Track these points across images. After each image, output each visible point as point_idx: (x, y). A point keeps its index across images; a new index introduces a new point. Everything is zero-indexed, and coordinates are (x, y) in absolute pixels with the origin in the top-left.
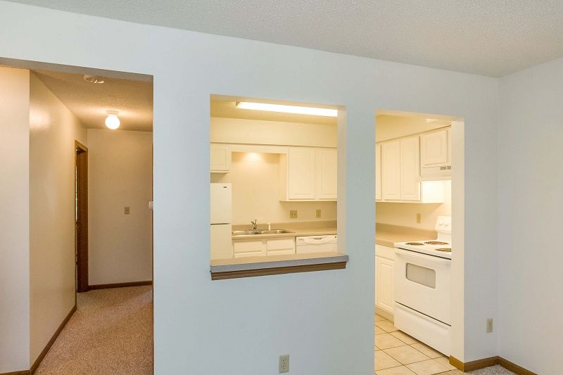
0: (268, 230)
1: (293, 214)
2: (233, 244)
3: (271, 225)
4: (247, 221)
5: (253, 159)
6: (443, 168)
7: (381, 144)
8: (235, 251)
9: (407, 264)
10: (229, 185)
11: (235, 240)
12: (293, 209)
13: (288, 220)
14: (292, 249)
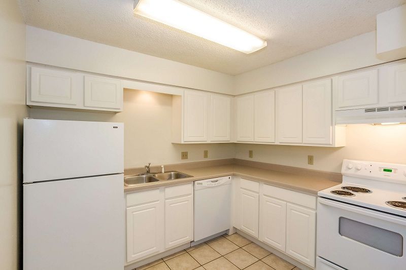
0: (161, 172)
1: (185, 156)
2: (125, 197)
3: (164, 167)
4: (141, 164)
5: (146, 100)
6: (367, 110)
7: (276, 89)
8: (128, 205)
9: (340, 218)
10: (121, 125)
11: (127, 192)
12: (184, 150)
13: (180, 161)
14: (190, 194)
